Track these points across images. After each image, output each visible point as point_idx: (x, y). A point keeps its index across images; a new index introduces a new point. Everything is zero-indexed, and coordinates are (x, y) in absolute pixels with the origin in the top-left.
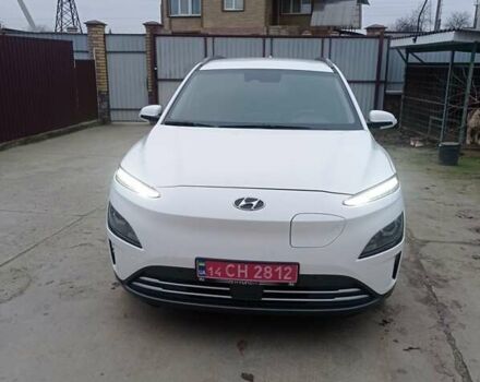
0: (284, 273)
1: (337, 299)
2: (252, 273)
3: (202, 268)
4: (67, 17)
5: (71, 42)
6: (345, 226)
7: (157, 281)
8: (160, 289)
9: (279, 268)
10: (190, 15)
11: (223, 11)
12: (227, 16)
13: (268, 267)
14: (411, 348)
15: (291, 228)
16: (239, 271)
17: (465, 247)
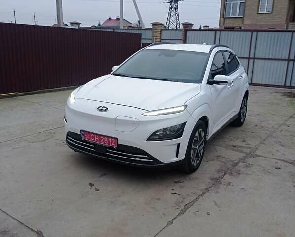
0: (112, 142)
1: (136, 159)
2: (100, 140)
3: (83, 135)
4: (173, 19)
5: (141, 34)
6: (139, 124)
7: (71, 139)
8: (73, 143)
9: (110, 139)
10: (237, 16)
11: (258, 14)
12: (260, 17)
13: (105, 138)
14: (175, 193)
15: (115, 122)
16: (96, 138)
17: (279, 162)
